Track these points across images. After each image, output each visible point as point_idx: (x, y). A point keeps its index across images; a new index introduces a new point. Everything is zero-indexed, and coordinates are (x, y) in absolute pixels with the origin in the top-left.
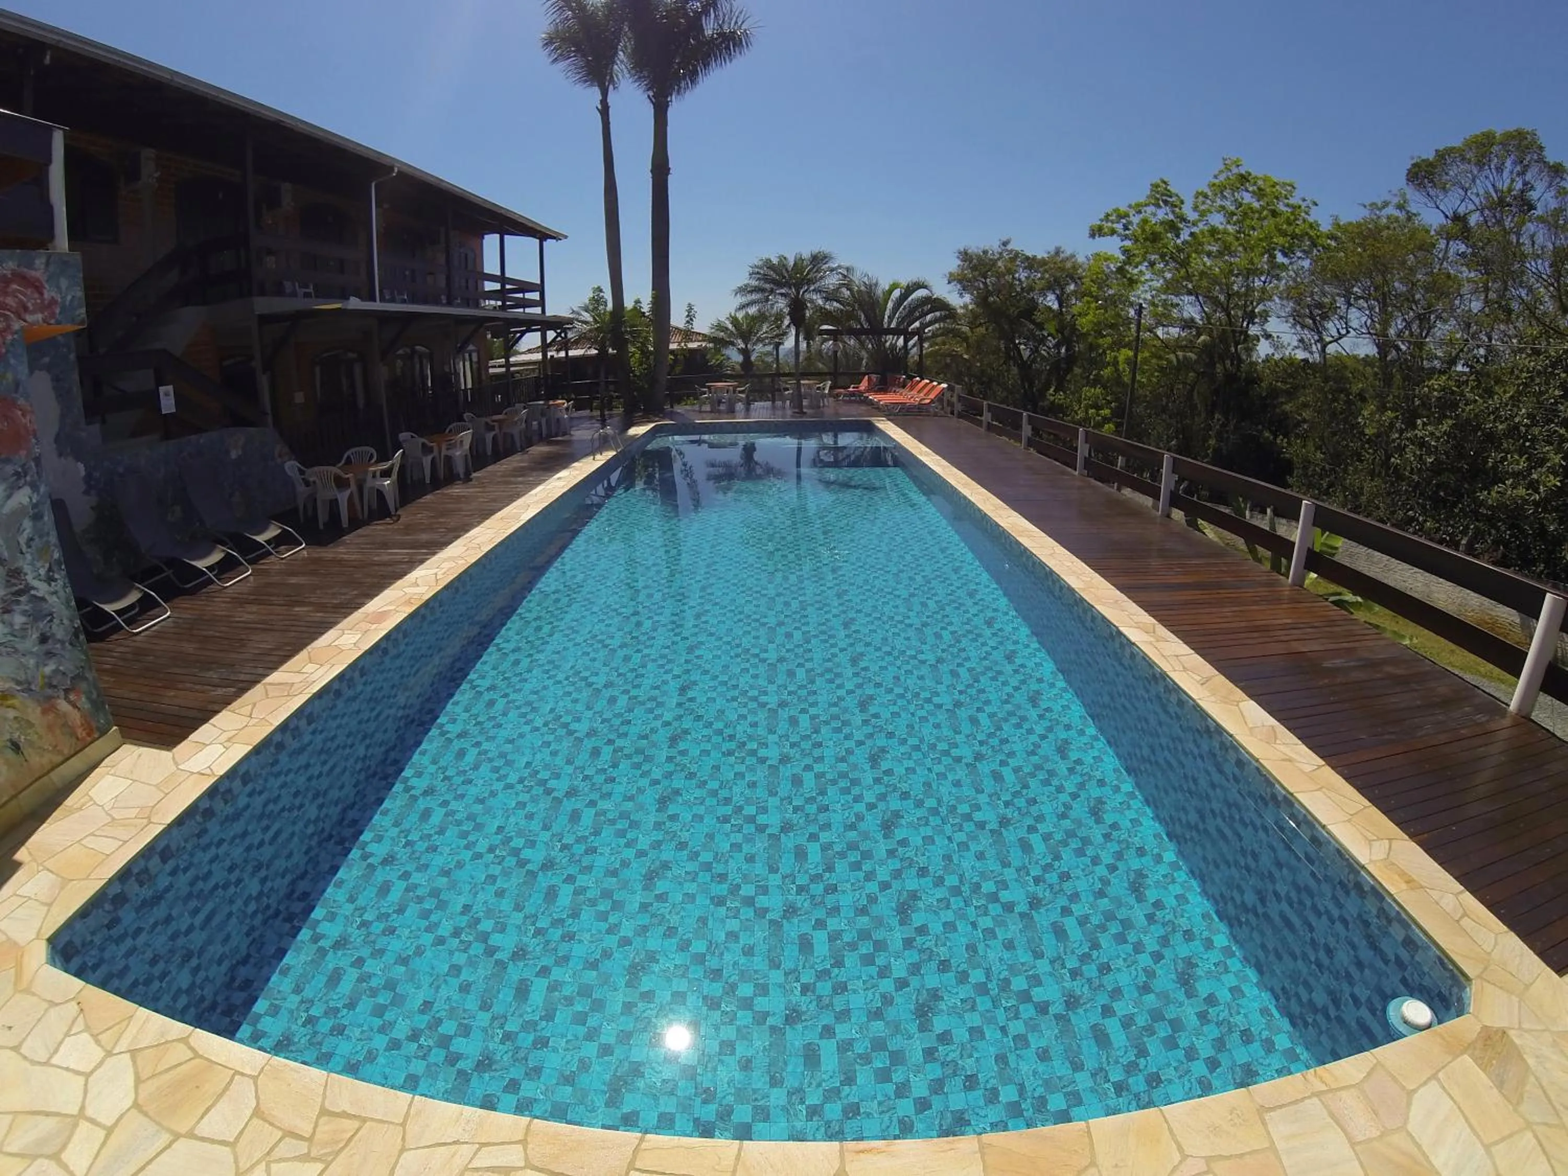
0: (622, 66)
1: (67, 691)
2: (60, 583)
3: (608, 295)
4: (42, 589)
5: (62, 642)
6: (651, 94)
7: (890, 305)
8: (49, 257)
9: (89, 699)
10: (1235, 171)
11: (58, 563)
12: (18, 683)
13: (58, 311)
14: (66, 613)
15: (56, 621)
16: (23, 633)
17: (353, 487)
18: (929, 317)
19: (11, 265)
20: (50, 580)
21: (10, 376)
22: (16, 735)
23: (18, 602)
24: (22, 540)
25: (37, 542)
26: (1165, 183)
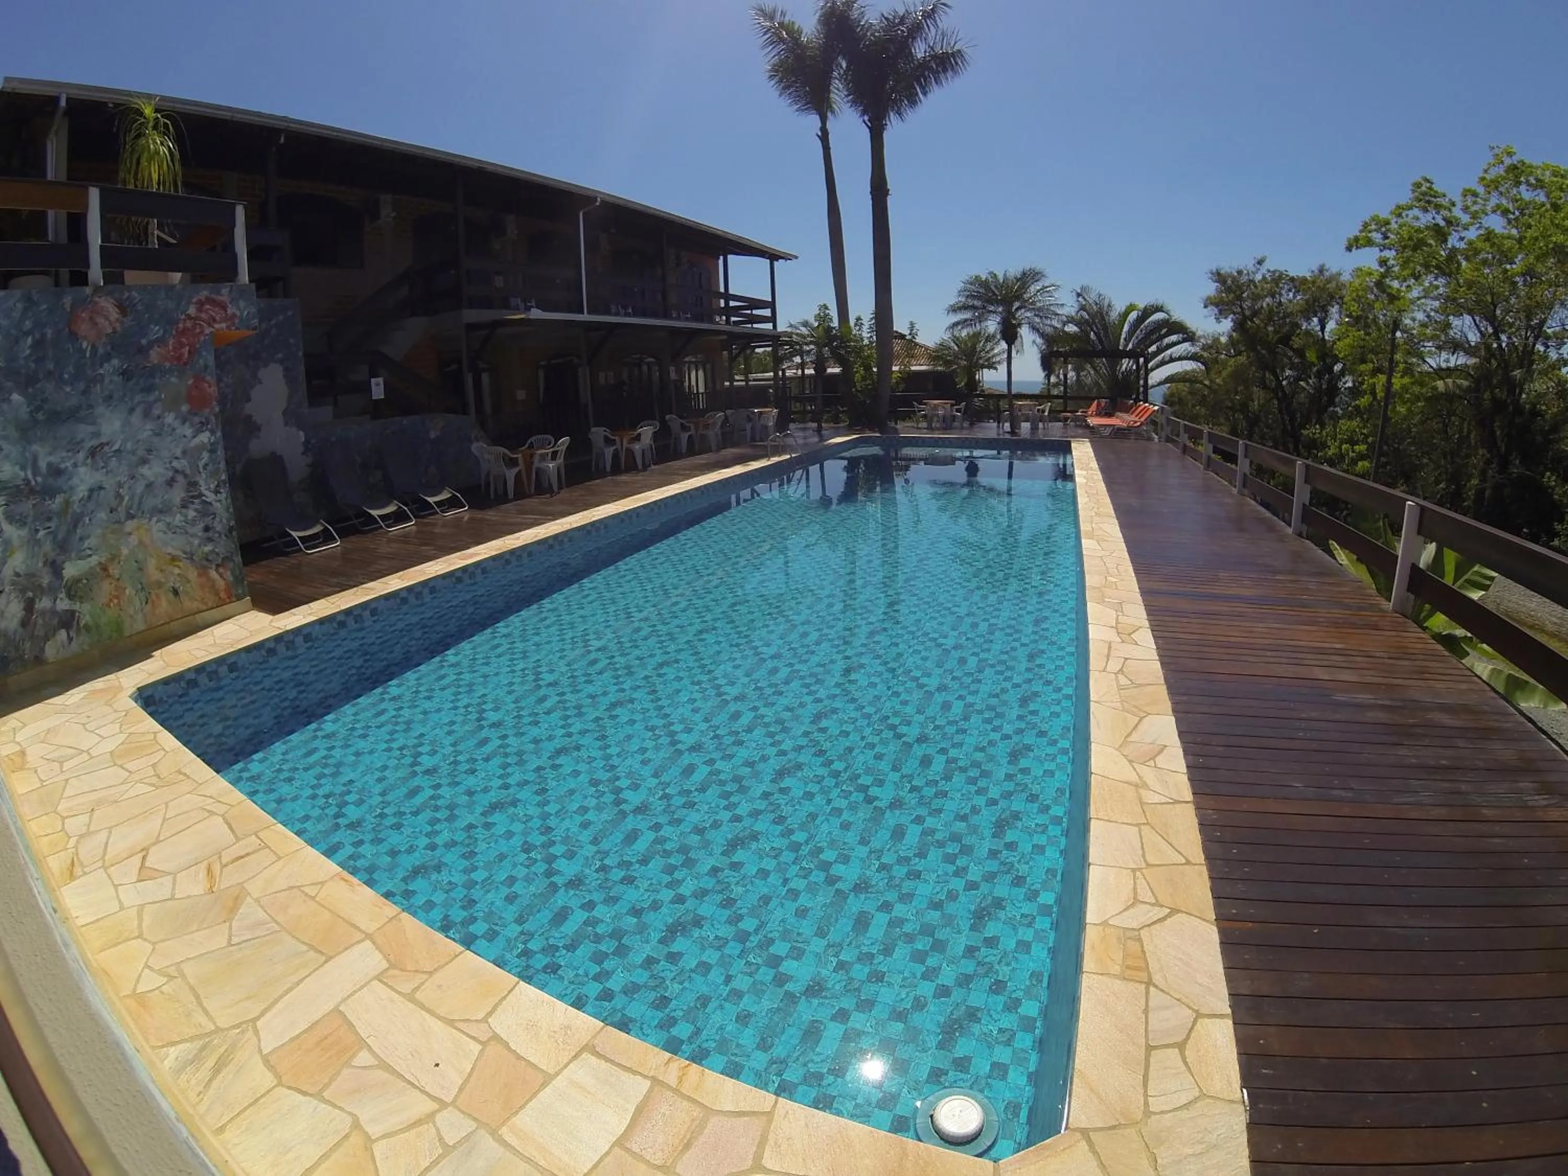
0: (838, 94)
1: (218, 566)
2: (224, 495)
3: (834, 312)
4: (210, 497)
5: (220, 534)
6: (866, 118)
7: (1126, 328)
8: (231, 287)
9: (232, 573)
10: (1508, 161)
11: (224, 482)
12: (185, 553)
13: (237, 321)
14: (225, 515)
15: (218, 519)
16: (193, 522)
17: (521, 466)
18: (1167, 341)
19: (205, 293)
20: (217, 492)
21: (201, 362)
22: (177, 585)
23: (193, 503)
24: (201, 464)
25: (210, 468)
26: (1428, 181)
